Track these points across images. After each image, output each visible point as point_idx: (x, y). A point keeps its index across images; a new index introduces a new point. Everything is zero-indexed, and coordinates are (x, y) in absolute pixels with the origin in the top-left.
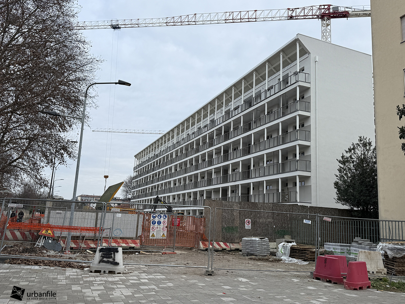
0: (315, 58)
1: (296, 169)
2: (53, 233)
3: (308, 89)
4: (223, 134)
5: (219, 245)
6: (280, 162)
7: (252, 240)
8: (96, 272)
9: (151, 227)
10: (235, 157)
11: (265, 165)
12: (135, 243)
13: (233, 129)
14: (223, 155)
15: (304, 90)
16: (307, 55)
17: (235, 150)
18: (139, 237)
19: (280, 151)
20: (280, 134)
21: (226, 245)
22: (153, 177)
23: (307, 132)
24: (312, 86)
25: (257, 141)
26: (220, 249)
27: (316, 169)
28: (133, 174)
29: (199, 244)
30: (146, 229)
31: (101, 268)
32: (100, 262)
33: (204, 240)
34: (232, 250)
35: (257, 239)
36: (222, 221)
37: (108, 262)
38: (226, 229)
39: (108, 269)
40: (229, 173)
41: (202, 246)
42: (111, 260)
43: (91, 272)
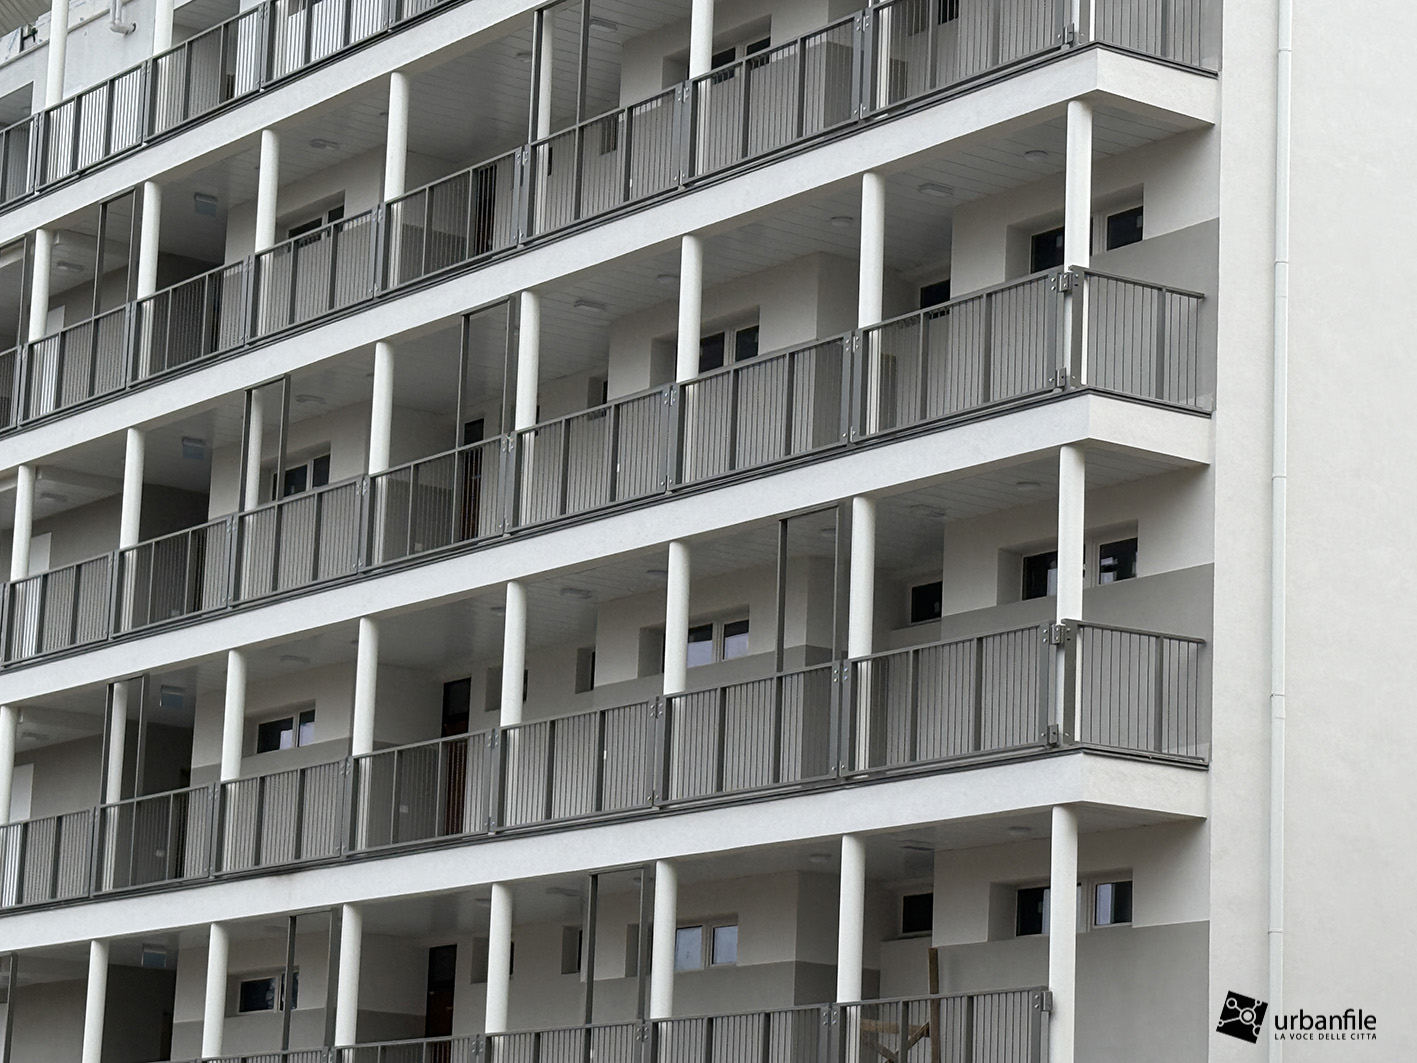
1: (1049, 730)
4: (146, 285)
6: (859, 642)
10: (295, 572)
11: (672, 681)
13: (281, 228)
14: (142, 551)
17: (293, 481)
20: (869, 311)
27: (1268, 743)
40: (217, 769)
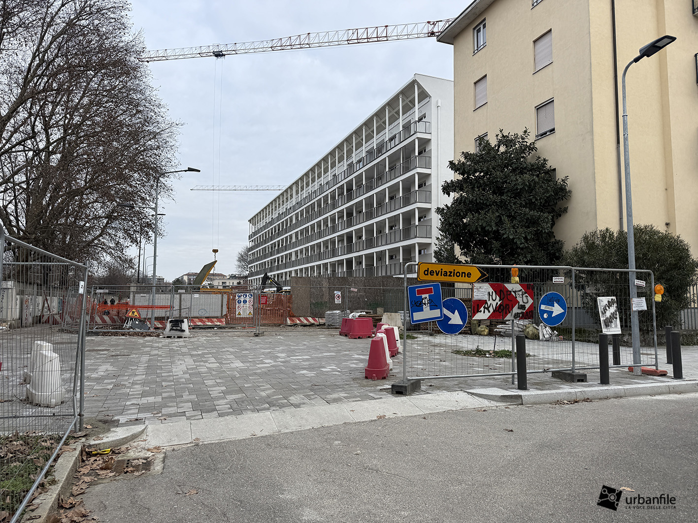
0: (437, 102)
1: (415, 236)
2: (139, 315)
3: (428, 141)
4: (345, 193)
5: (308, 320)
6: (401, 228)
7: (334, 313)
8: (168, 337)
9: (237, 306)
12: (221, 322)
15: (424, 144)
16: (427, 100)
18: (224, 315)
19: (401, 214)
20: (401, 195)
21: (315, 320)
22: (272, 248)
23: (428, 193)
24: (433, 137)
25: (380, 203)
26: (308, 324)
28: (249, 244)
29: (286, 320)
30: (231, 308)
31: (171, 334)
32: (170, 330)
33: (291, 316)
34: (321, 325)
35: (338, 312)
36: (311, 297)
37: (177, 330)
38: (314, 304)
39: (176, 335)
40: (353, 242)
41: (289, 322)
42: (179, 328)
43: (164, 338)
